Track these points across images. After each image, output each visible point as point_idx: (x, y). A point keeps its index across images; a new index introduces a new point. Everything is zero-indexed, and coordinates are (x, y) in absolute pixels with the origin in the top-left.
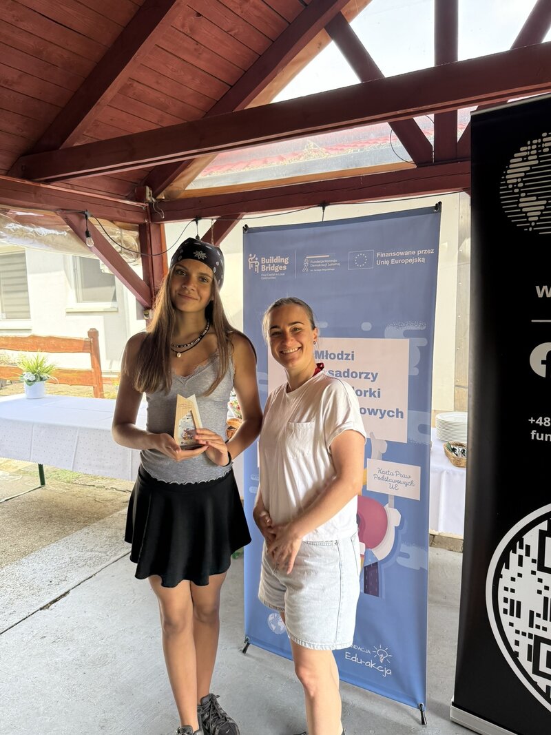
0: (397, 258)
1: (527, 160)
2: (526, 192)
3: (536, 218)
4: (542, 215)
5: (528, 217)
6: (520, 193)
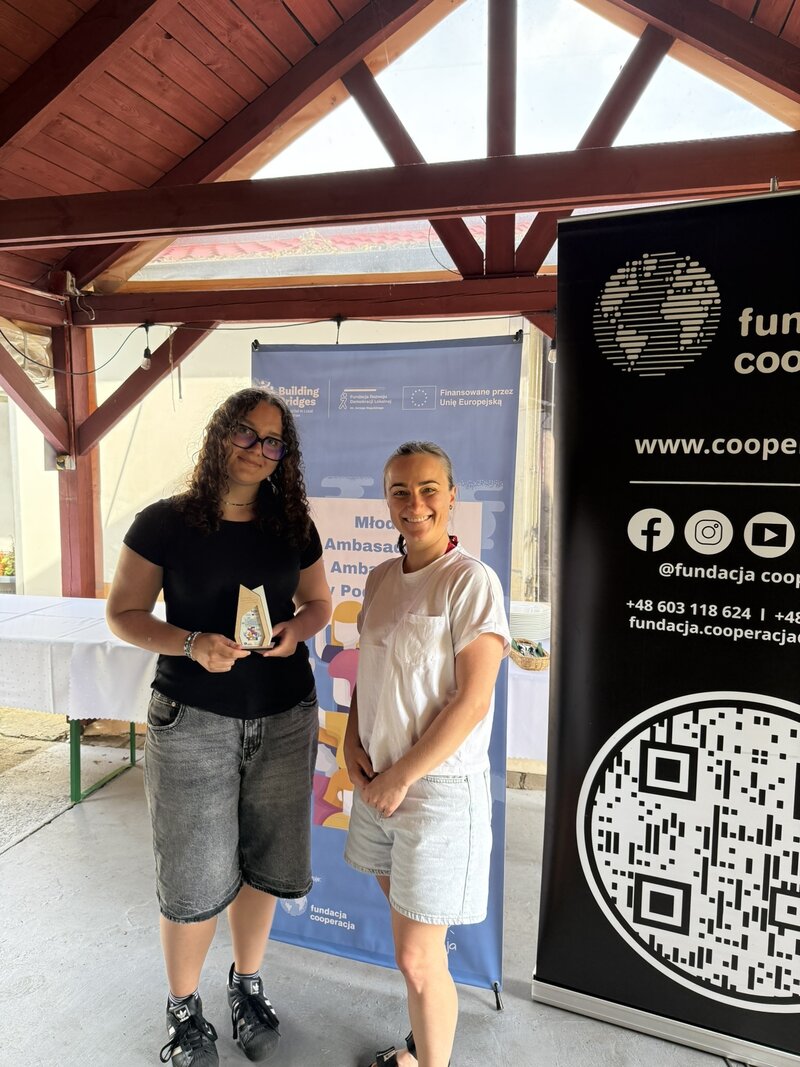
0: (466, 398)
1: (626, 285)
2: (625, 323)
3: (636, 357)
4: (643, 353)
5: (626, 355)
6: (617, 324)
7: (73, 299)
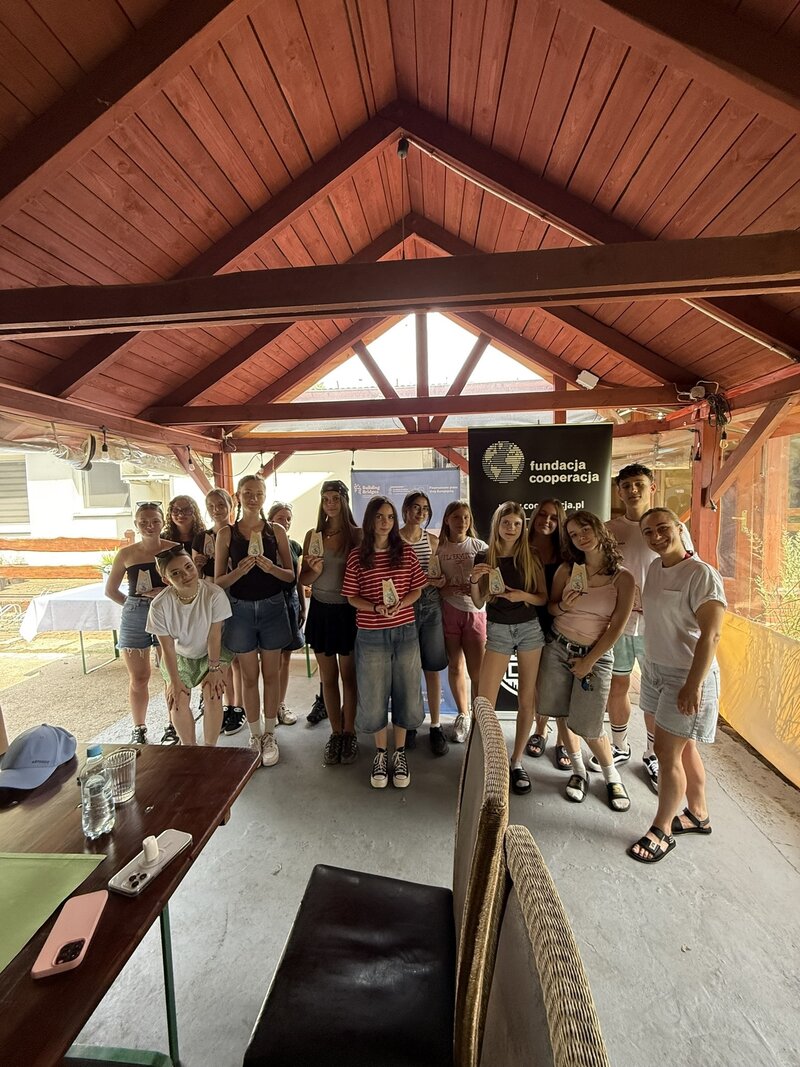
1: (493, 452)
2: (493, 465)
3: (498, 476)
5: (494, 475)
7: (224, 440)
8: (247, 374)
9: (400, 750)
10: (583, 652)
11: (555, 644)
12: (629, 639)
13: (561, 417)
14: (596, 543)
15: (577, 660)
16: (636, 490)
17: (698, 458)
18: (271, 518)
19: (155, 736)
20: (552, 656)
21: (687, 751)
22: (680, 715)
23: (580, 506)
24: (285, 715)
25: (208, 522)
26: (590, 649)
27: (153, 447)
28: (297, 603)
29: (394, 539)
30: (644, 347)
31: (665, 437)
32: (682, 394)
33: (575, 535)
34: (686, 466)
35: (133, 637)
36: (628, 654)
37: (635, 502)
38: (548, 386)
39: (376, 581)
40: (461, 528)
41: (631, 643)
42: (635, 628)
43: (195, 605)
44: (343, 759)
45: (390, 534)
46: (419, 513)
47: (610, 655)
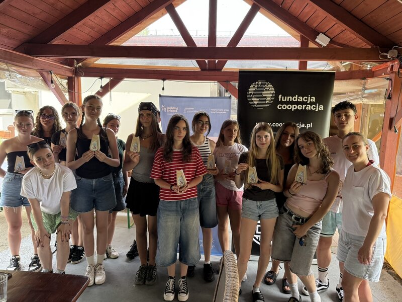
0: (217, 111)
1: (254, 87)
2: (254, 96)
3: (256, 104)
7: (76, 68)
8: (92, 23)
9: (183, 278)
10: (302, 221)
11: (285, 215)
12: (334, 215)
13: (303, 65)
14: (315, 152)
15: (298, 226)
16: (344, 118)
17: (389, 98)
18: (105, 124)
19: (26, 263)
20: (283, 223)
21: (363, 286)
22: (359, 264)
23: (309, 126)
24: (111, 253)
25: (63, 124)
26: (307, 220)
27: (26, 70)
28: (122, 180)
29: (186, 143)
30: (360, 20)
31: (370, 82)
32: (383, 54)
33: (303, 147)
34: (381, 102)
35: (10, 199)
36: (332, 224)
37: (344, 127)
38: (296, 43)
39: (173, 170)
40: (231, 137)
41: (334, 217)
42: (337, 208)
43: (53, 180)
44: (147, 282)
45: (184, 140)
46: (203, 126)
47: (320, 225)
